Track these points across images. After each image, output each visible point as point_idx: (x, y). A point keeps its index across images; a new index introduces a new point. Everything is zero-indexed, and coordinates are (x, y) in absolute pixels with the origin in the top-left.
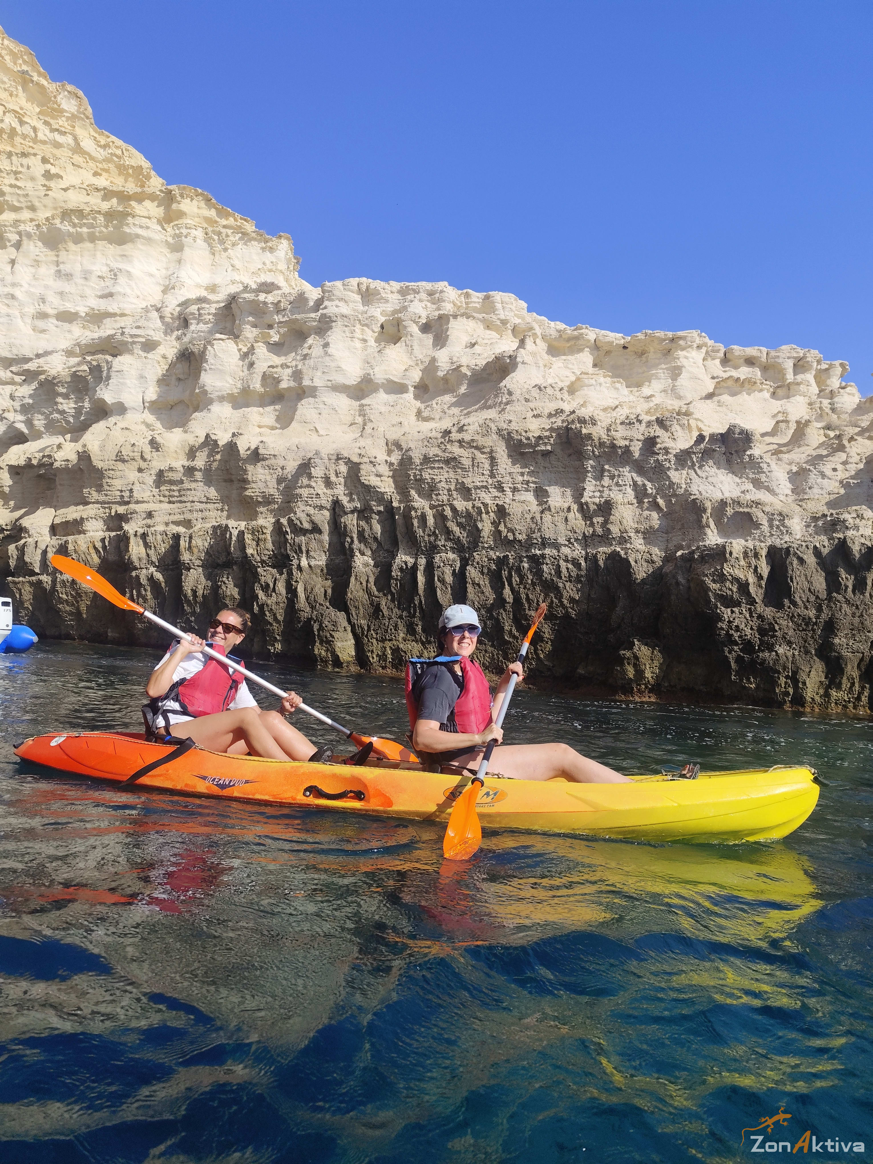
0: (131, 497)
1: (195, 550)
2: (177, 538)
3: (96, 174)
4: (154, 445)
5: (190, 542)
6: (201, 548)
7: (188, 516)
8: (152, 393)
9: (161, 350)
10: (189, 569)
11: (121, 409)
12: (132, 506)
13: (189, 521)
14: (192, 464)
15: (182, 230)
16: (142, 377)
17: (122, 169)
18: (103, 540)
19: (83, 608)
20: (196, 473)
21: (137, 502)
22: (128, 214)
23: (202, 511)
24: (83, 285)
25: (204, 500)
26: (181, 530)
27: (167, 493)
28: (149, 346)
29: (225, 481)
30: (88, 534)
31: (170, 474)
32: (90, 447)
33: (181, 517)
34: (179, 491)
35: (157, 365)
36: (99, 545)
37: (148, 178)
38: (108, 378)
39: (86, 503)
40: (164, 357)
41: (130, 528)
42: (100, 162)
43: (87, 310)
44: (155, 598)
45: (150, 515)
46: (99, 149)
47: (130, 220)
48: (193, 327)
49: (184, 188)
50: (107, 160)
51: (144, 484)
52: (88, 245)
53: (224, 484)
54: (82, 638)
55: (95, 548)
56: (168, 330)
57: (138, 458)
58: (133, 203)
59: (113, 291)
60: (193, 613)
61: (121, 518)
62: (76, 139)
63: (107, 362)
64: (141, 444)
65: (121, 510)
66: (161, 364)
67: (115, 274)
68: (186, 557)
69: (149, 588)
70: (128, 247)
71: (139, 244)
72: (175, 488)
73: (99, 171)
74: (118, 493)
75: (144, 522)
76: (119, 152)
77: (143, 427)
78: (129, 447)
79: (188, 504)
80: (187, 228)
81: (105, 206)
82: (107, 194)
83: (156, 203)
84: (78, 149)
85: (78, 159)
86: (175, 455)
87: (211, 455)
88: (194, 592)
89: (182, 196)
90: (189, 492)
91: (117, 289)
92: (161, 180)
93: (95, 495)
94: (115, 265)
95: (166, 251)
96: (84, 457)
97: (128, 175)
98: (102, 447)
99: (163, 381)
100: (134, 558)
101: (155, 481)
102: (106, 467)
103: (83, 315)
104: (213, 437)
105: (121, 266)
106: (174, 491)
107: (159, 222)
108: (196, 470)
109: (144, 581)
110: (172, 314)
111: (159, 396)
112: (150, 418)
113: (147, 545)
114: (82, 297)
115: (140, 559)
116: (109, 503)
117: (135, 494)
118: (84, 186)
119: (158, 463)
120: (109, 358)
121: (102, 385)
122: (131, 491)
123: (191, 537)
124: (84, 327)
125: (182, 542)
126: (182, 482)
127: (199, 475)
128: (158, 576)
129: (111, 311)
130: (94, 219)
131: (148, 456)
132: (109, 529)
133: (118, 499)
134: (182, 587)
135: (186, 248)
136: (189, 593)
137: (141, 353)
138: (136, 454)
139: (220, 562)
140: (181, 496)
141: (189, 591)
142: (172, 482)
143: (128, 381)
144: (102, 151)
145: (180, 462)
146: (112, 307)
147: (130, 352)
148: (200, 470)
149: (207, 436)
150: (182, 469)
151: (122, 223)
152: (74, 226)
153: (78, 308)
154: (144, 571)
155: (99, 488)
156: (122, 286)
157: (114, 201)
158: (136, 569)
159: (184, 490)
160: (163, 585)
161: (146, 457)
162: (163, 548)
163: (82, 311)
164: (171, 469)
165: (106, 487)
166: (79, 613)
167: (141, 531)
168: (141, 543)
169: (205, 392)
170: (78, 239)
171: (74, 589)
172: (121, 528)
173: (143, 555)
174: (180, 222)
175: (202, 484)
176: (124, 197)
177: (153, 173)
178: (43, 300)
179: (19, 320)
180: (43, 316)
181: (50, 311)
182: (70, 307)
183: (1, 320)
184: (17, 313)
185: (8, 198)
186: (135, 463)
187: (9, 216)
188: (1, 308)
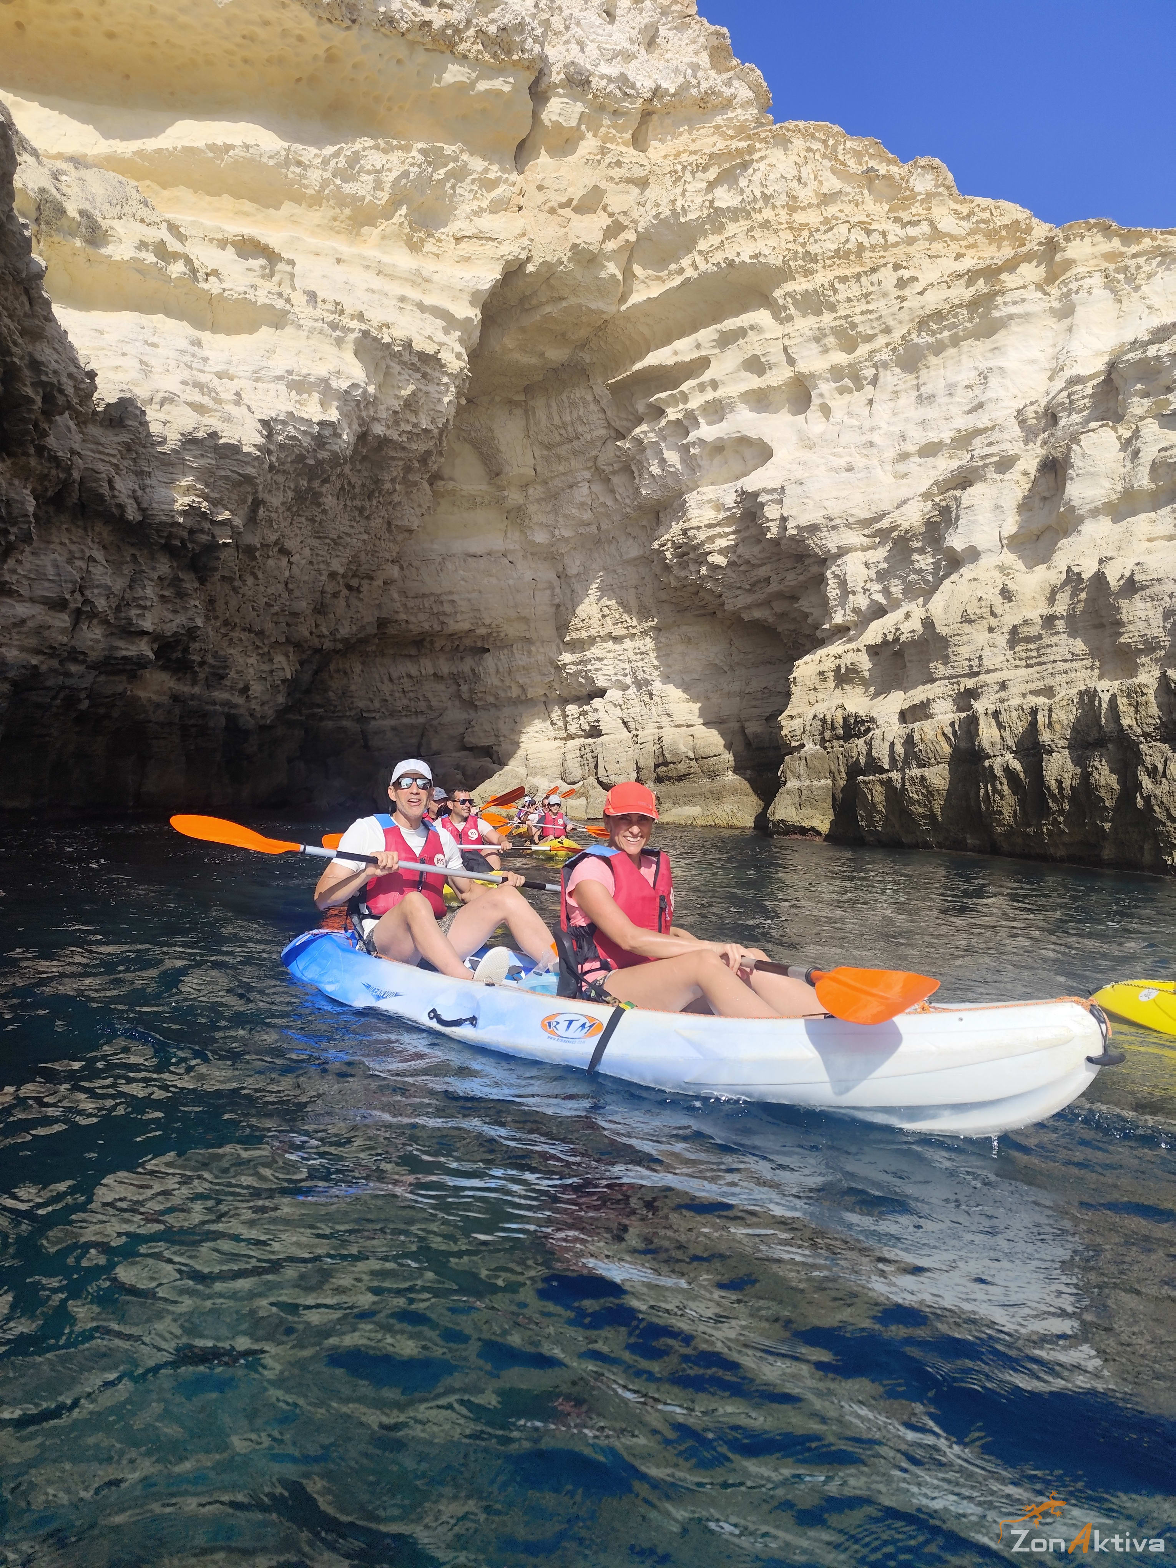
0: (980, 665)
1: (1057, 727)
2: (1034, 712)
3: (959, 256)
4: (1006, 594)
5: (1050, 716)
6: (1066, 722)
7: (1049, 682)
8: (1011, 525)
9: (1020, 466)
10: (1050, 752)
11: (973, 554)
12: (983, 677)
13: (1051, 688)
14: (1051, 611)
15: (1071, 286)
16: (997, 507)
17: (993, 236)
18: (952, 724)
19: (937, 810)
20: (1057, 622)
21: (988, 672)
22: (996, 294)
23: (1066, 673)
24: (947, 404)
25: (1069, 657)
26: (1041, 700)
27: (1023, 655)
28: (1005, 464)
29: (1095, 627)
30: (936, 718)
31: (1025, 629)
32: (932, 611)
33: (1041, 684)
34: (1038, 649)
35: (1015, 487)
36: (948, 731)
37: (1029, 230)
38: (958, 518)
39: (933, 680)
40: (1025, 473)
41: (979, 706)
42: (965, 239)
43: (952, 434)
44: (1015, 793)
45: (1003, 686)
46: (961, 223)
47: (999, 299)
48: (1062, 423)
49: (1071, 227)
50: (972, 233)
51: (995, 646)
52: (952, 351)
53: (1093, 631)
54: (940, 845)
55: (944, 735)
56: (1030, 433)
57: (987, 615)
58: (1004, 276)
59: (983, 400)
60: (1061, 811)
61: (972, 694)
62: (932, 224)
63: (956, 499)
64: (989, 596)
65: (970, 683)
66: (1022, 483)
67: (984, 377)
68: (1045, 737)
69: (1005, 781)
70: (1000, 337)
71: (1014, 327)
72: (1032, 646)
73: (963, 251)
74: (967, 663)
75: (998, 696)
76: (987, 215)
77: (997, 574)
78: (976, 603)
79: (1049, 666)
80: (1077, 280)
81: (968, 294)
82: (972, 276)
83: (1034, 263)
84: (936, 235)
85: (937, 247)
86: (1032, 603)
87: (1074, 595)
88: (1059, 783)
89: (1067, 239)
90: (1049, 650)
91: (990, 394)
92: (1047, 226)
93: (941, 670)
94: (983, 365)
95: (1051, 321)
96: (928, 623)
97: (1002, 239)
98: (946, 609)
99: (1024, 506)
100: (986, 744)
101: (1008, 641)
102: (950, 633)
103: (948, 441)
104: (1076, 570)
105: (991, 363)
106: (1031, 650)
107: (1039, 287)
108: (1057, 618)
109: (998, 772)
110: (1036, 412)
111: (1020, 527)
112: (1009, 558)
113: (1000, 726)
114: (947, 419)
115: (993, 744)
116: (956, 677)
117: (985, 662)
118: (945, 278)
119: (1011, 617)
120: (958, 493)
121: (951, 530)
122: (980, 658)
123: (1050, 710)
124: (951, 457)
125: (1040, 718)
126: (1040, 637)
127: (1060, 625)
128: (1016, 765)
129: (981, 426)
130: (956, 316)
131: (998, 610)
132: (960, 710)
133: (967, 671)
134: (1043, 777)
135: (1078, 308)
136: (1053, 784)
137: (995, 476)
138: (984, 610)
139: (1089, 739)
140: (1040, 656)
141: (1053, 782)
142: (1028, 640)
143: (980, 518)
144: (964, 223)
145: (1035, 611)
146: (982, 420)
147: (982, 478)
148: (1062, 617)
149: (1069, 569)
150: (1039, 621)
151: (989, 310)
152: (933, 333)
153: (942, 436)
154: (999, 759)
155: (946, 660)
156: (996, 388)
157: (981, 281)
158: (989, 757)
159: (1043, 647)
160: (1022, 775)
161: (996, 611)
162: (1020, 728)
163: (947, 436)
164: (1026, 622)
165: (953, 658)
166: (933, 816)
167: (992, 708)
168: (994, 723)
169: (1072, 509)
170: (938, 349)
171: (924, 787)
172: (970, 707)
173: (997, 739)
174: (1068, 274)
175: (1065, 636)
176: (992, 273)
177: (1035, 221)
178: (903, 438)
179: (879, 470)
180: (904, 457)
181: (911, 448)
182: (933, 436)
183: (859, 476)
184: (876, 462)
185: (860, 329)
186: (984, 622)
187: (863, 350)
188: (859, 462)
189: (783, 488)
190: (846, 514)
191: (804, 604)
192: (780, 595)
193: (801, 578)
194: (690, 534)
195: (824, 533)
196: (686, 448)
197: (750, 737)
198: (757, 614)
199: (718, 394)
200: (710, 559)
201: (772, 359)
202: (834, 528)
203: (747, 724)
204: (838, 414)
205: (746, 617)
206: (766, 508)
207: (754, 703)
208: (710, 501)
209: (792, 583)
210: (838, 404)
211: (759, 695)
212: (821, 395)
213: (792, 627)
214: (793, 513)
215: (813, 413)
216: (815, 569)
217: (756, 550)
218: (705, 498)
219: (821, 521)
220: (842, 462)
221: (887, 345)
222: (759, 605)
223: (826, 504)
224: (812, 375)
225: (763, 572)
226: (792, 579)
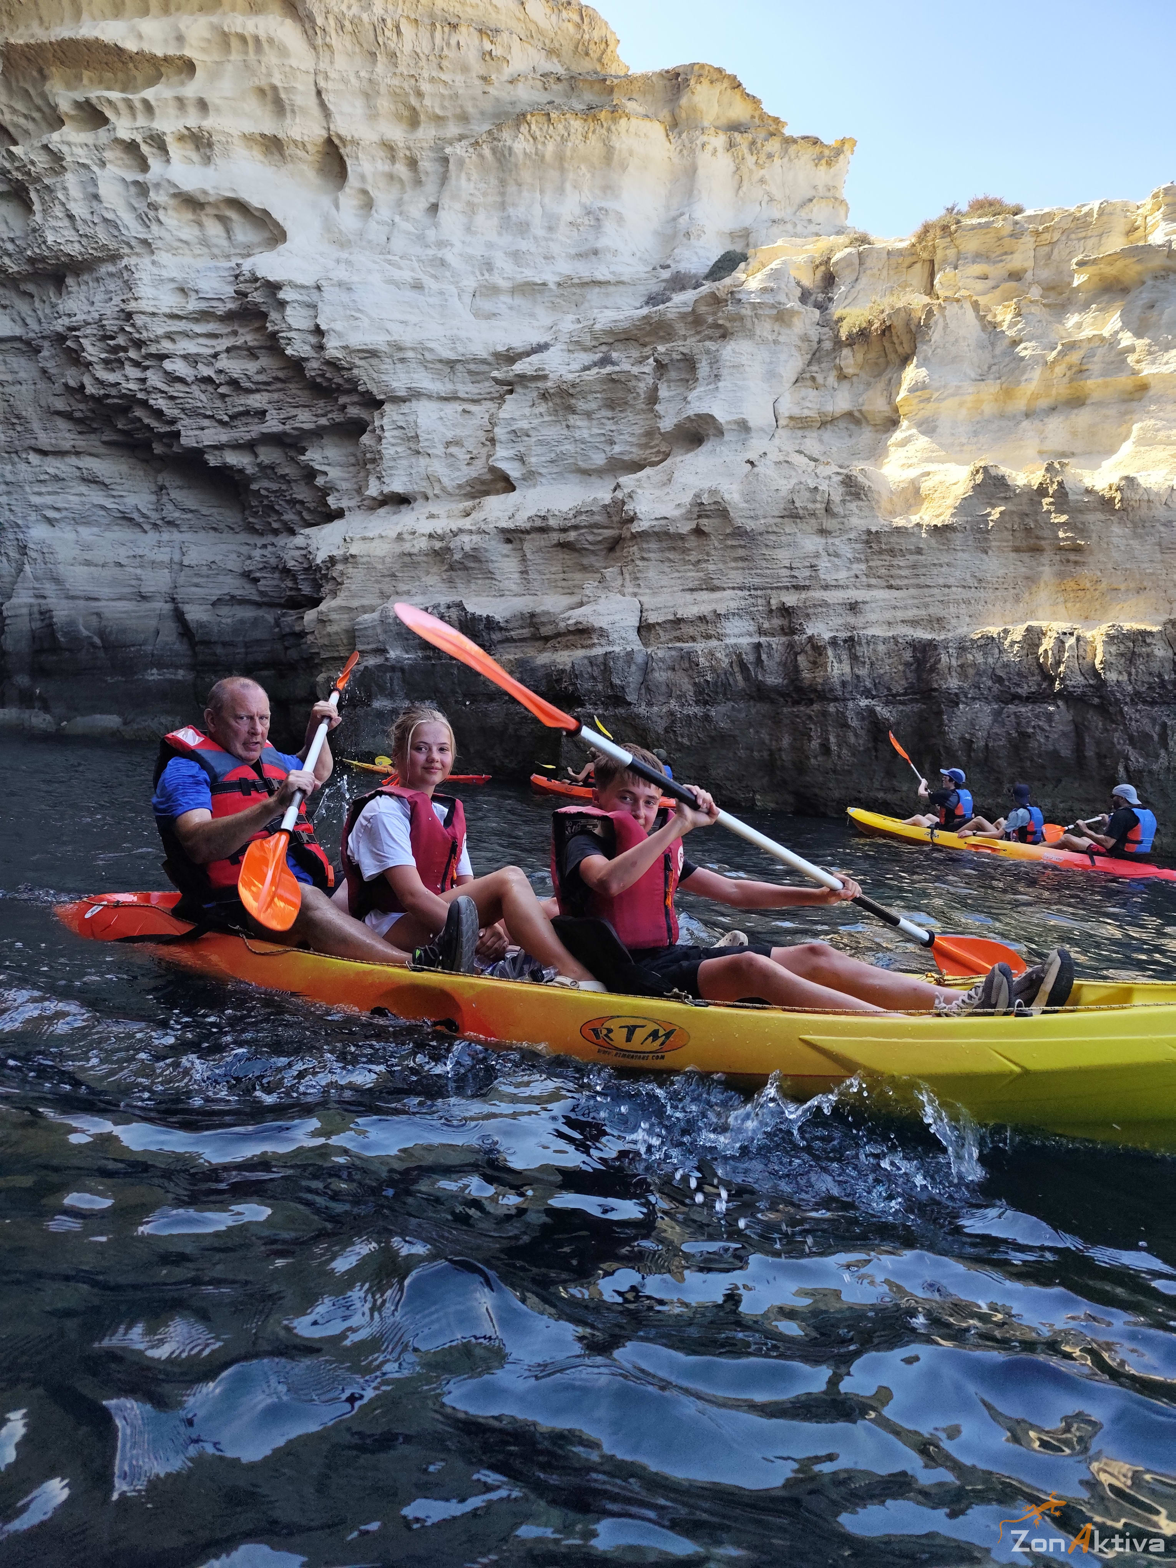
0: (812, 578)
7: (936, 610)
8: (788, 403)
9: (797, 325)
10: (956, 703)
12: (818, 594)
13: (939, 620)
15: (696, 140)
16: (771, 375)
18: (756, 651)
21: (826, 587)
24: (546, 239)
25: (971, 582)
27: (885, 572)
29: (1017, 550)
30: (728, 641)
31: (894, 539)
33: (923, 613)
34: (913, 567)
35: (797, 354)
36: (748, 659)
38: (714, 379)
40: (806, 339)
42: (550, 37)
43: (558, 278)
45: (852, 609)
50: (560, 33)
51: (837, 555)
52: (552, 173)
53: (1013, 555)
55: (742, 663)
57: (821, 512)
59: (599, 245)
61: (791, 615)
63: (707, 351)
64: (827, 487)
65: (791, 599)
66: (801, 347)
67: (596, 218)
68: (950, 683)
70: (614, 174)
71: (631, 167)
74: (786, 572)
78: (807, 494)
79: (936, 591)
81: (578, 106)
82: (575, 86)
90: (935, 570)
91: (601, 243)
93: (737, 577)
94: (595, 204)
95: (666, 177)
99: (806, 382)
100: (836, 683)
101: (859, 551)
102: (762, 529)
103: (553, 286)
105: (603, 204)
106: (900, 567)
107: (662, 126)
109: (853, 720)
113: (855, 660)
114: (546, 258)
115: (844, 684)
116: (765, 588)
117: (821, 574)
119: (863, 520)
120: (709, 345)
121: (700, 391)
122: (812, 568)
123: (961, 649)
125: (941, 657)
126: (919, 552)
128: (887, 713)
129: (600, 278)
131: (838, 509)
133: (786, 581)
135: (700, 169)
137: (767, 333)
138: (818, 506)
139: (1023, 691)
140: (916, 576)
143: (748, 383)
146: (600, 271)
147: (749, 333)
153: (544, 276)
154: (850, 703)
155: (745, 564)
156: (610, 238)
158: (838, 700)
159: (925, 566)
160: (892, 722)
161: (836, 510)
162: (887, 666)
163: (551, 279)
164: (898, 531)
165: (760, 562)
167: (839, 636)
168: (845, 656)
172: (799, 631)
173: (850, 677)
176: (602, 90)
178: (488, 266)
179: (456, 299)
180: (493, 290)
181: (504, 284)
182: (530, 274)
183: (431, 300)
184: (453, 289)
185: (427, 102)
186: (813, 521)
187: (427, 133)
188: (428, 282)
189: (318, 288)
190: (421, 349)
191: (314, 456)
192: (276, 440)
193: (323, 421)
194: (139, 320)
195: (386, 365)
196: (142, 189)
197: (192, 625)
198: (233, 459)
199: (208, 123)
200: (168, 365)
201: (299, 100)
202: (403, 360)
203: (186, 608)
204: (383, 211)
205: (213, 460)
206: (289, 311)
207: (196, 580)
208: (172, 280)
209: (305, 426)
210: (383, 197)
211: (204, 570)
212: (363, 178)
213: (274, 486)
214: (338, 326)
215: (348, 199)
216: (354, 411)
217: (252, 367)
218: (165, 274)
219: (384, 348)
220: (406, 275)
221: (461, 138)
222: (236, 446)
223: (390, 326)
224: (355, 143)
225: (256, 401)
226: (305, 419)
